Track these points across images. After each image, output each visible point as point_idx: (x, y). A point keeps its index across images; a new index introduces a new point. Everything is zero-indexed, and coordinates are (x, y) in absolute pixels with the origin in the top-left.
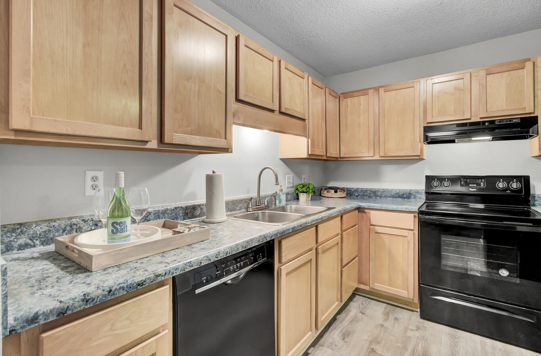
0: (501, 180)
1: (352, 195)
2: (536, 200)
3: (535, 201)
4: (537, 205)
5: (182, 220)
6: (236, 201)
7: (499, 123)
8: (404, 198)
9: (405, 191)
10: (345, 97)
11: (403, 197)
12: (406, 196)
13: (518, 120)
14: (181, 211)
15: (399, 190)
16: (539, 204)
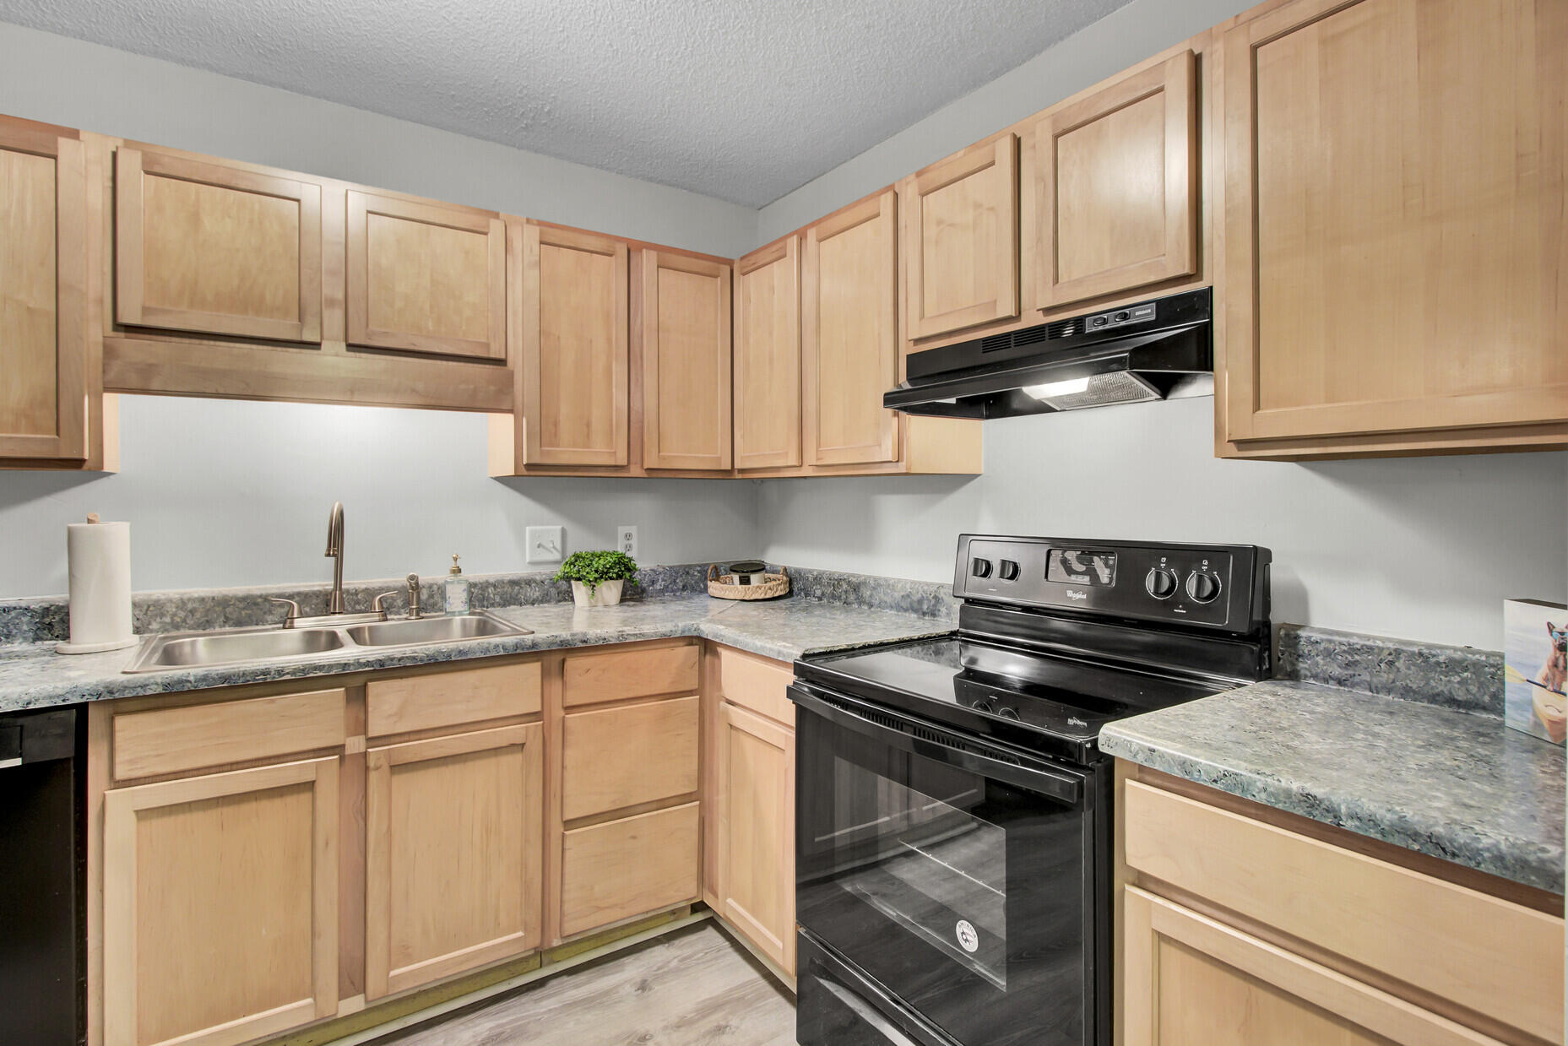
0: (1164, 560)
1: (810, 595)
2: (1301, 652)
3: (1299, 656)
4: (1306, 676)
5: (31, 640)
6: (261, 596)
7: (1101, 328)
8: (924, 614)
9: (926, 588)
10: (745, 270)
11: (921, 609)
12: (927, 609)
13: (1149, 311)
14: (25, 619)
15: (912, 582)
16: (1314, 672)
